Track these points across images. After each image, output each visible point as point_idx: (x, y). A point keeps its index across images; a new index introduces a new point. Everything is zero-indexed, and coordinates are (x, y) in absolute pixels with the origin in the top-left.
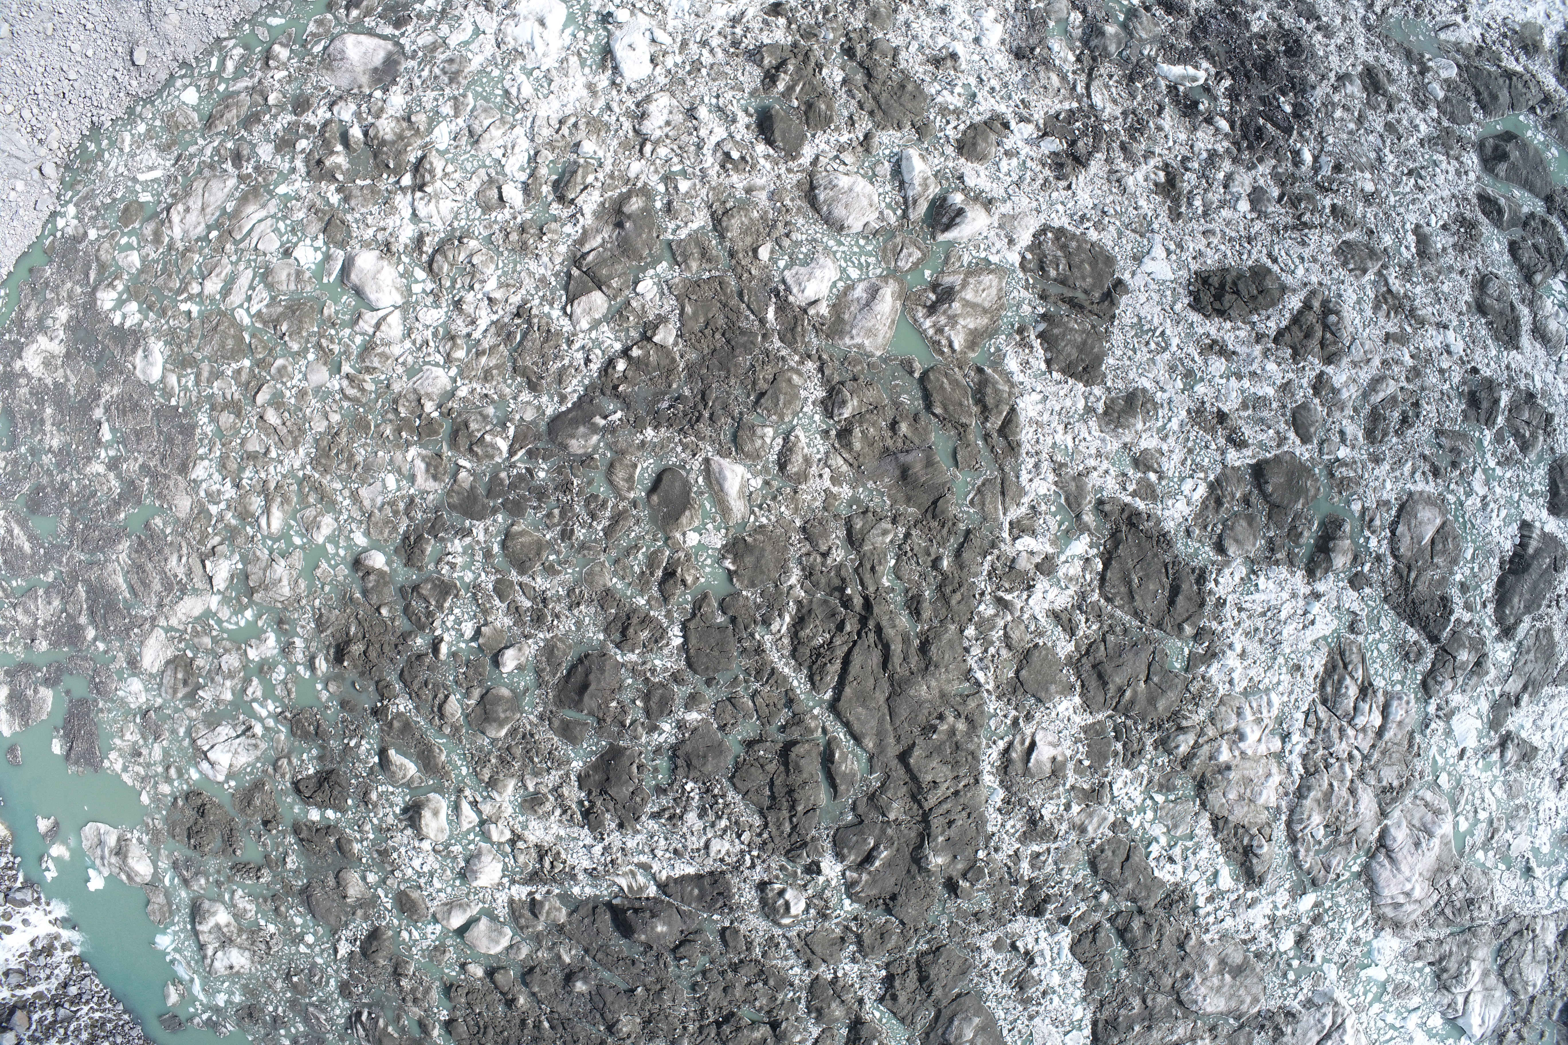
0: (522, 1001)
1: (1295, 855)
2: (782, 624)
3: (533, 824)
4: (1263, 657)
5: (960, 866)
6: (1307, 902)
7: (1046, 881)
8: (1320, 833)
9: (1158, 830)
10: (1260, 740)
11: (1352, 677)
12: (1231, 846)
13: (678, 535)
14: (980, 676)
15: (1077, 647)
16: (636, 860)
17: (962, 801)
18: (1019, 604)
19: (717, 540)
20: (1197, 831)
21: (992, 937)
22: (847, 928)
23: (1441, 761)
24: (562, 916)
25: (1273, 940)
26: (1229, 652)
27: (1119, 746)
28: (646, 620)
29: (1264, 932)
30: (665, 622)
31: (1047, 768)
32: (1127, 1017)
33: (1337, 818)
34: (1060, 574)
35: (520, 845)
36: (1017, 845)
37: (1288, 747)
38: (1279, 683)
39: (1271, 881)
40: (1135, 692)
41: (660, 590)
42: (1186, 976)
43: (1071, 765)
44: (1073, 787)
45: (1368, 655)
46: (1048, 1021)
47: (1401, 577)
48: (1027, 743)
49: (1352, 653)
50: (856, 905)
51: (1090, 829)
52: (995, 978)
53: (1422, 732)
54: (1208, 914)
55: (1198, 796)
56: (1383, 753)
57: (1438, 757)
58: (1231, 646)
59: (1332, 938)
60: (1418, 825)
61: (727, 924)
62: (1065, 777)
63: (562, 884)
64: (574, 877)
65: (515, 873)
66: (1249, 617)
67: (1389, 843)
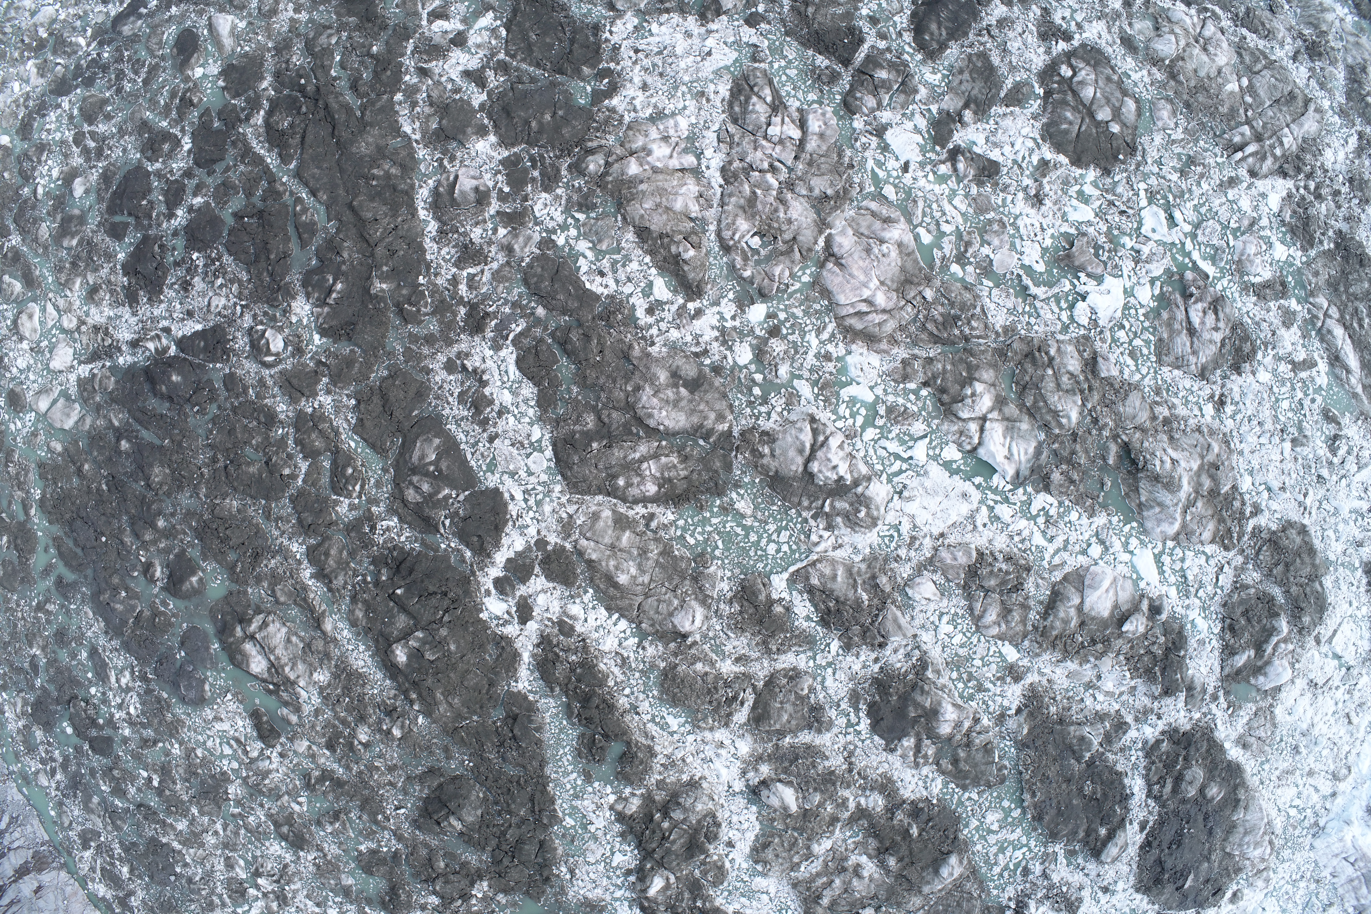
0: (86, 467)
1: (732, 267)
2: (259, 118)
3: (93, 310)
4: (665, 88)
5: (404, 292)
6: (757, 312)
7: (484, 300)
8: (756, 242)
9: (583, 246)
10: (671, 157)
11: (760, 97)
12: (659, 257)
13: (190, 73)
14: (407, 129)
15: (489, 95)
16: (160, 326)
17: (400, 233)
18: (437, 71)
19: (214, 69)
20: (623, 244)
21: (442, 358)
22: (319, 363)
23: (881, 174)
24: (111, 384)
25: (728, 353)
26: (628, 85)
27: (536, 173)
28: (166, 136)
29: (715, 344)
30: (179, 135)
31: (472, 196)
32: (582, 433)
33: (770, 226)
34: (470, 43)
35: (84, 328)
36: (454, 270)
37: (704, 162)
38: (685, 108)
39: (711, 292)
40: (540, 123)
41: (178, 113)
42: (638, 388)
43: (494, 194)
44: (498, 212)
45: (776, 80)
46: (507, 442)
47: (800, 13)
48: (452, 178)
49: (756, 77)
50: (324, 340)
51: (516, 247)
52: (450, 399)
53: (852, 147)
54: (650, 326)
55: (618, 211)
56: (810, 164)
57: (877, 170)
58: (631, 81)
59: (797, 352)
60: (866, 233)
61: (227, 371)
62: (489, 204)
63: (111, 357)
64: (119, 349)
65: (81, 355)
66: (647, 56)
67: (836, 250)
